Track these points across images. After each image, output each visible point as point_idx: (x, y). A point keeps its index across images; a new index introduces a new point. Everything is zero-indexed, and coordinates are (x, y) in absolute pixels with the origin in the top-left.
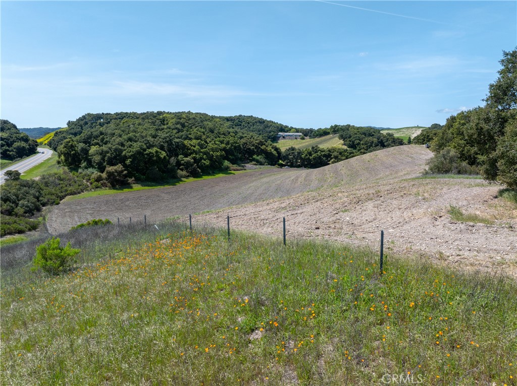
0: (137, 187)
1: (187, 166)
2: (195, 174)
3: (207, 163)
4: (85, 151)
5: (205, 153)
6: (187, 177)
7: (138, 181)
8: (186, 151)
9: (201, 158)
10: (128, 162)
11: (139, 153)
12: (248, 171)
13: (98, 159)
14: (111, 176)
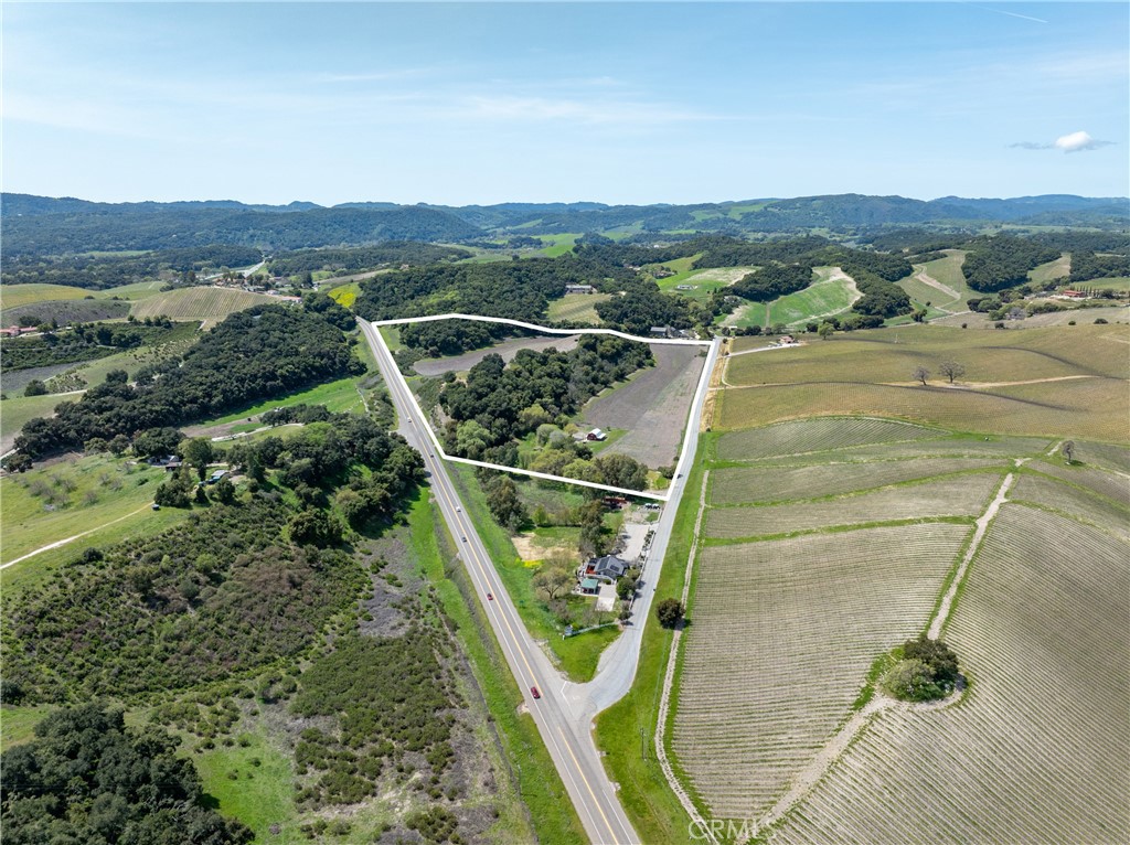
0: (444, 357)
1: (468, 344)
2: (472, 349)
3: (479, 341)
4: (418, 339)
7: (444, 354)
8: (467, 335)
10: (439, 344)
13: (424, 343)
14: (432, 351)
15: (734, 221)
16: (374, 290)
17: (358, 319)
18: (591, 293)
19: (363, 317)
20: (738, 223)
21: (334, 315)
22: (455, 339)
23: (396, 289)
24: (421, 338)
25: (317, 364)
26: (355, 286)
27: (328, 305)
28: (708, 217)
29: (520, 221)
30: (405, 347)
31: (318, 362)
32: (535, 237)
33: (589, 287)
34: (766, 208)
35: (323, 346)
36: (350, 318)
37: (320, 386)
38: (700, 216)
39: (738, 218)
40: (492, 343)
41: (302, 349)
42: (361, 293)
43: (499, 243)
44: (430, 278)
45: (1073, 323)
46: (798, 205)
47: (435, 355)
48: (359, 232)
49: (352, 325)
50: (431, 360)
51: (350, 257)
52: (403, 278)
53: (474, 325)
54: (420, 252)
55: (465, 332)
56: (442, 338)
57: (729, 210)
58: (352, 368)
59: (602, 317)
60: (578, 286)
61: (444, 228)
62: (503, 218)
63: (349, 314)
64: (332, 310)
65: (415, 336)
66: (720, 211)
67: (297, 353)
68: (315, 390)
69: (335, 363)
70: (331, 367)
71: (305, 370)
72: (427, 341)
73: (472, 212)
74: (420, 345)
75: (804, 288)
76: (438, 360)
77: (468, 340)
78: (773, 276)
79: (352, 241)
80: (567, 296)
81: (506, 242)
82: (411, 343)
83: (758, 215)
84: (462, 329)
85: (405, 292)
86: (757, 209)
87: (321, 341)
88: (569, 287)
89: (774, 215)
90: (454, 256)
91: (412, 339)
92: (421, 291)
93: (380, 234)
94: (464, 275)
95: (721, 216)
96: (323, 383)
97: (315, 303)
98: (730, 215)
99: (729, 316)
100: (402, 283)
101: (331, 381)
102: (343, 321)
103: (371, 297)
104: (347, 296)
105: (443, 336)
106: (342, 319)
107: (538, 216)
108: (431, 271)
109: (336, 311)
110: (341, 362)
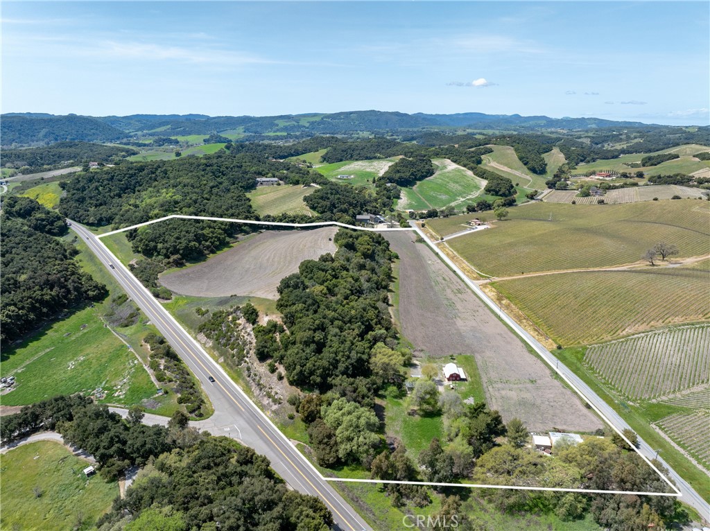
0: (188, 264)
1: (208, 247)
2: (213, 252)
3: (217, 243)
4: (155, 247)
5: (216, 237)
6: (209, 254)
7: (187, 261)
8: (206, 238)
9: (214, 241)
10: (181, 252)
11: (186, 246)
12: (241, 242)
13: (165, 251)
14: (175, 260)
15: (305, 127)
16: (78, 190)
17: (69, 221)
18: (279, 184)
19: (73, 219)
20: (308, 128)
21: (43, 220)
22: (197, 244)
23: (100, 188)
24: (160, 246)
25: (47, 297)
26: (55, 185)
27: (33, 209)
28: (287, 124)
29: (153, 127)
30: (141, 257)
31: (48, 294)
32: (173, 138)
33: (276, 179)
34: (322, 119)
35: (47, 269)
36: (60, 223)
37: (56, 326)
38: (282, 124)
39: (307, 125)
40: (228, 243)
41: (23, 278)
42: (64, 194)
43: (147, 142)
44: (131, 176)
45: (656, 199)
46: (342, 117)
47: (179, 264)
48: (27, 135)
49: (64, 230)
50: (175, 270)
51: (29, 155)
52: (106, 176)
53: (210, 227)
54: (92, 151)
55: (203, 235)
56: (183, 245)
57: (300, 120)
58: (91, 293)
59: (313, 208)
60: (264, 179)
61: (98, 132)
62: (139, 125)
63: (59, 218)
64: (38, 215)
65: (152, 244)
66: (294, 121)
67: (16, 285)
68: (50, 333)
69: (68, 291)
70: (65, 297)
71: (33, 309)
72: (167, 249)
73: (113, 120)
74: (159, 254)
75: (431, 175)
76: (184, 270)
77: (208, 243)
78: (409, 166)
79: (21, 142)
80: (259, 187)
81: (152, 141)
82: (148, 252)
83: (319, 123)
84: (200, 232)
85: (110, 190)
86: (317, 119)
87: (44, 262)
88: (258, 179)
89: (329, 123)
90: (123, 153)
91: (148, 247)
92: (127, 188)
93: (45, 136)
94: (165, 172)
95: (296, 124)
96: (58, 320)
97: (17, 208)
98: (301, 123)
99: (399, 201)
100: (105, 182)
101: (67, 316)
102: (52, 227)
103: (77, 197)
104: (47, 196)
105: (184, 242)
106: (52, 223)
107: (166, 123)
108: (132, 169)
109: (43, 216)
110: (76, 289)
